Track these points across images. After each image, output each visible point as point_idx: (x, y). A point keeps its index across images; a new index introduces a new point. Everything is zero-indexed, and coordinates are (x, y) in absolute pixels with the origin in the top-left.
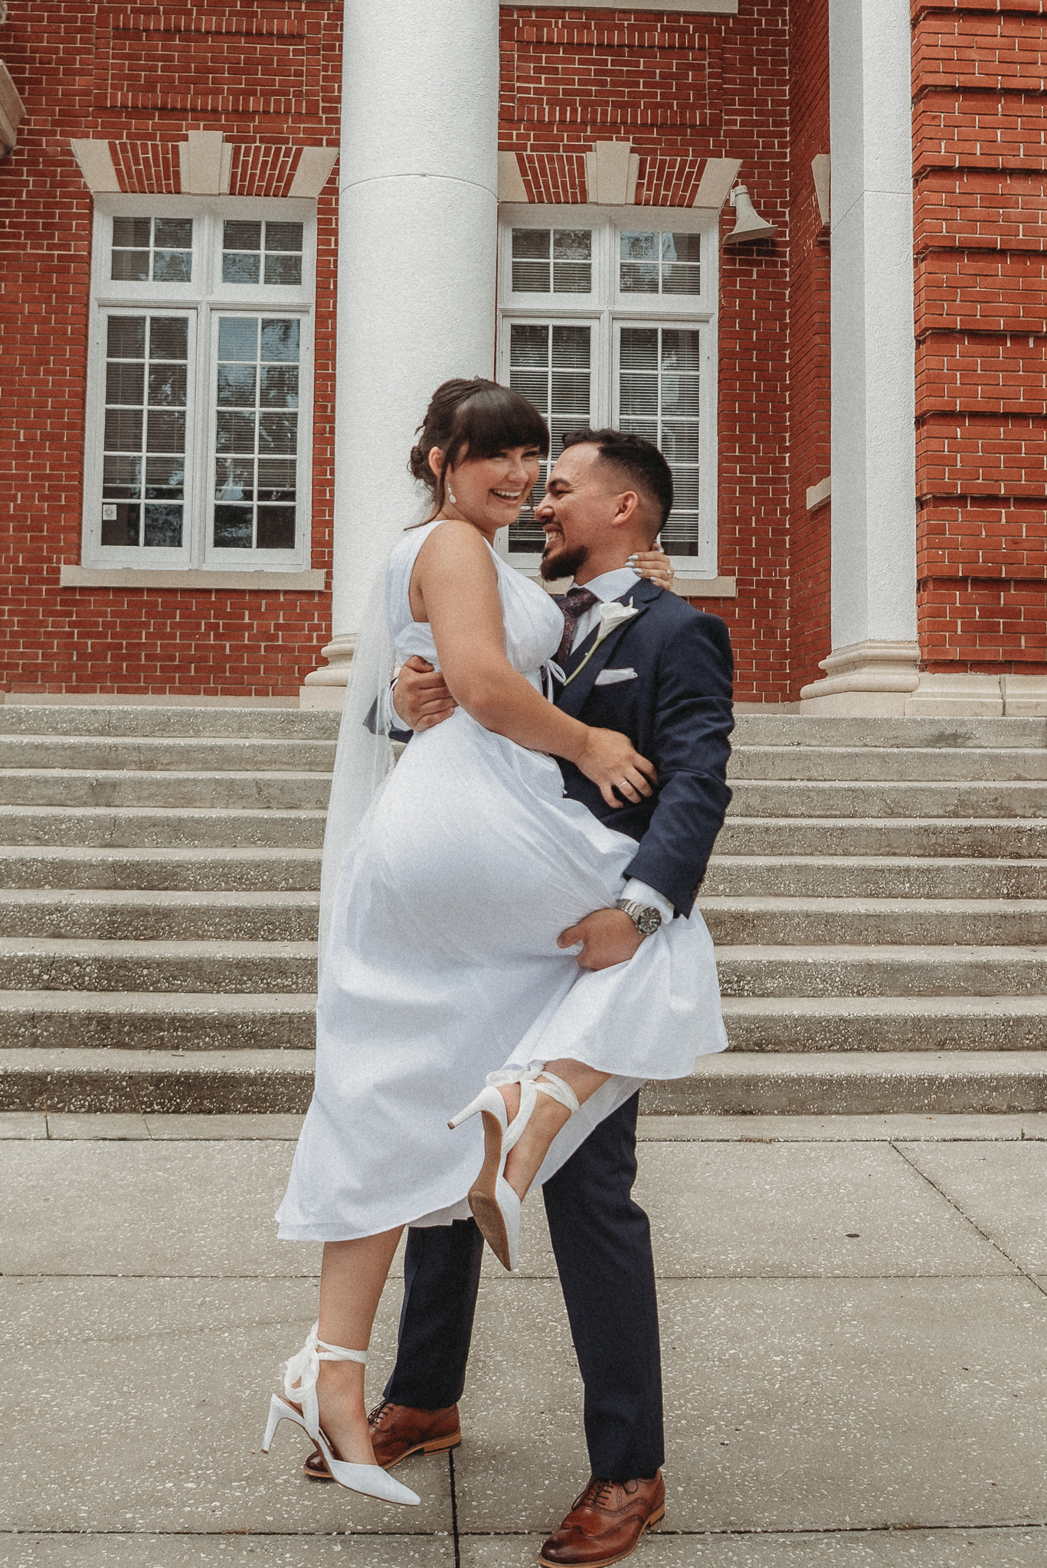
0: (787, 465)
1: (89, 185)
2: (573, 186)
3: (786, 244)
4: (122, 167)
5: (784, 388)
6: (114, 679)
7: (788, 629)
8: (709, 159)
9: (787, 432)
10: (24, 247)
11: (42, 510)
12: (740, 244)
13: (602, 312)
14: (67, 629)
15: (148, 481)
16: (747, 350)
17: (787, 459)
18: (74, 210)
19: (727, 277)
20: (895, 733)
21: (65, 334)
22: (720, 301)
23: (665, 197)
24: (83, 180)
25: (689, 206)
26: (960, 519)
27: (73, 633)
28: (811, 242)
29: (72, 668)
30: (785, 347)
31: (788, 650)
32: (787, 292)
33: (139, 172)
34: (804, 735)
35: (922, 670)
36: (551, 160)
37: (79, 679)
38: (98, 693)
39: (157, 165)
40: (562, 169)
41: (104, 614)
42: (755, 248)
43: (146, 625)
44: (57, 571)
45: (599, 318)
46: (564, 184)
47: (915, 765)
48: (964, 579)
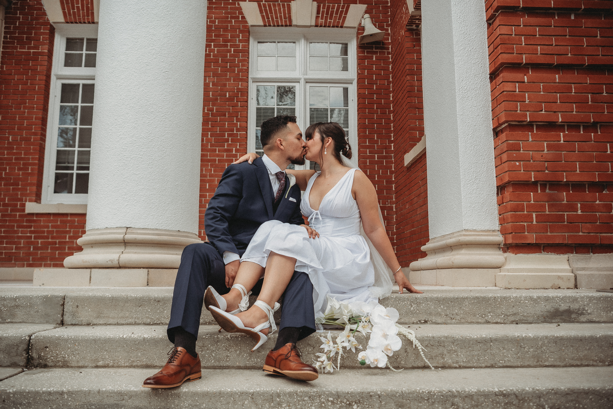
0: (393, 149)
1: (50, 19)
2: (285, 18)
3: (389, 44)
4: (66, 10)
5: (390, 112)
6: (51, 260)
7: (395, 231)
8: (351, 5)
9: (392, 133)
10: (16, 48)
11: (19, 175)
12: (367, 44)
13: (300, 79)
14: (28, 235)
15: (78, 163)
16: (371, 94)
17: (392, 146)
18: (42, 31)
19: (360, 60)
20: (514, 310)
21: (35, 89)
22: (358, 71)
23: (330, 22)
24: (47, 17)
25: (342, 27)
26: (530, 140)
27: (31, 236)
28: (403, 32)
29: (30, 254)
30: (390, 92)
31: (395, 241)
32: (390, 66)
33: (74, 13)
34: (430, 314)
35: (505, 252)
36: (274, 5)
37: (34, 260)
38: (43, 267)
39: (83, 10)
40: (280, 9)
41: (48, 227)
42: (374, 46)
43: (69, 232)
44: (24, 205)
45: (299, 82)
46: (281, 17)
47: (552, 350)
48: (535, 183)
